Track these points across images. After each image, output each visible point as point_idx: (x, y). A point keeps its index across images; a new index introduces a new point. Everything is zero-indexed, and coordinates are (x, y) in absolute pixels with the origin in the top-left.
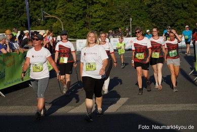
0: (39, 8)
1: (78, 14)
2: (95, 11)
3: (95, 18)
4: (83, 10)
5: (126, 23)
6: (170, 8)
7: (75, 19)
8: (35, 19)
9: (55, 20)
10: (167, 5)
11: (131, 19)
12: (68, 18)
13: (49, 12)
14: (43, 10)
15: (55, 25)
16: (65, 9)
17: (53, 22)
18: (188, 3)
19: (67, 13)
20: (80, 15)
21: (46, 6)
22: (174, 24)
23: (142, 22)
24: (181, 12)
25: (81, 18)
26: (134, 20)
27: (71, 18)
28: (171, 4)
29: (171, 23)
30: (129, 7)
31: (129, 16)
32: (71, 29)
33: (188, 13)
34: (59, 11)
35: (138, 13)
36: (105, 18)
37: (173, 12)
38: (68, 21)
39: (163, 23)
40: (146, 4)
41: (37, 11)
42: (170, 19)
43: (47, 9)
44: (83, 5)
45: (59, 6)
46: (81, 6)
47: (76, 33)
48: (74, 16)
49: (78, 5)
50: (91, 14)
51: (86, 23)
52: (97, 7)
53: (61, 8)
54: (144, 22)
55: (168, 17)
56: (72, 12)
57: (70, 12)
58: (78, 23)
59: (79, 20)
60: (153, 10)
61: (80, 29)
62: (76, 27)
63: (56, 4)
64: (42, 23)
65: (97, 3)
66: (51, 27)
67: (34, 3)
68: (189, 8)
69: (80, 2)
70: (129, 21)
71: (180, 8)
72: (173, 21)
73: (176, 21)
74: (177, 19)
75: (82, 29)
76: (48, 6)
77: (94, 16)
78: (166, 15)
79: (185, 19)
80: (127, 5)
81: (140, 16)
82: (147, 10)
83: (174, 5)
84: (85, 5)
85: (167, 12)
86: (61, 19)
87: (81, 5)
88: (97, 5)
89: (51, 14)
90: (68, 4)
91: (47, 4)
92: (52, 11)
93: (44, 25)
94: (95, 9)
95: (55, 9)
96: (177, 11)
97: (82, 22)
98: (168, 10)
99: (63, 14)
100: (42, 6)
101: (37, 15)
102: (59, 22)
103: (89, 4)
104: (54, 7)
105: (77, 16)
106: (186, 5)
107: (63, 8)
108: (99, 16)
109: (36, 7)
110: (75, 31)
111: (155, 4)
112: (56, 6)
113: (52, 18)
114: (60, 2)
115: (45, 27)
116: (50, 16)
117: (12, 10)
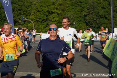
0: (20, 15)
1: (43, 19)
2: (54, 18)
3: (53, 22)
4: (47, 17)
5: (71, 25)
6: (98, 17)
7: (41, 22)
8: (18, 21)
9: (29, 22)
10: (96, 15)
11: (74, 23)
12: (37, 21)
13: (26, 17)
14: (23, 16)
15: (29, 25)
16: (35, 16)
17: (29, 23)
18: (108, 15)
19: (37, 18)
20: (45, 20)
21: (24, 14)
22: (100, 27)
23: (81, 25)
24: (104, 20)
25: (45, 22)
26: (76, 24)
27: (39, 21)
28: (98, 15)
29: (98, 26)
30: (74, 16)
31: (73, 21)
32: (39, 28)
33: (108, 21)
34: (32, 17)
35: (78, 20)
36: (59, 22)
37: (99, 20)
38: (37, 23)
39: (93, 26)
40: (83, 14)
41: (19, 17)
42: (97, 24)
43: (25, 15)
44: (46, 14)
45: (32, 14)
46: (45, 15)
47: (41, 30)
48: (41, 20)
49: (43, 14)
50: (51, 19)
51: (47, 24)
52: (55, 15)
53: (33, 15)
54: (82, 25)
55: (96, 22)
56: (40, 18)
57: (39, 18)
58: (43, 24)
59: (44, 22)
60: (87, 18)
61: (44, 28)
62: (42, 26)
63: (30, 13)
64: (22, 24)
65: (55, 13)
66: (27, 26)
67: (17, 12)
68: (108, 18)
69: (45, 12)
70: (73, 24)
71: (103, 18)
72: (99, 25)
73: (101, 25)
74: (102, 24)
75: (45, 28)
76: (26, 14)
77: (53, 21)
78: (95, 22)
79: (106, 24)
80: (72, 15)
81: (80, 21)
82: (84, 18)
83: (100, 16)
84: (47, 14)
85: (95, 20)
86: (33, 21)
87: (45, 13)
88: (55, 14)
89: (27, 18)
90: (38, 13)
91: (25, 12)
92: (28, 17)
93: (23, 25)
94: (54, 16)
95: (30, 15)
96: (101, 20)
97: (45, 24)
98: (97, 19)
99: (34, 18)
100: (22, 13)
101: (19, 19)
102: (32, 23)
103: (50, 13)
104: (29, 14)
105: (43, 20)
106: (107, 16)
107: (34, 16)
108: (56, 21)
109: (19, 14)
110: (41, 29)
111: (89, 14)
112: (31, 14)
113: (28, 21)
114: (33, 12)
115: (23, 26)
116: (26, 20)
117: (4, 15)
